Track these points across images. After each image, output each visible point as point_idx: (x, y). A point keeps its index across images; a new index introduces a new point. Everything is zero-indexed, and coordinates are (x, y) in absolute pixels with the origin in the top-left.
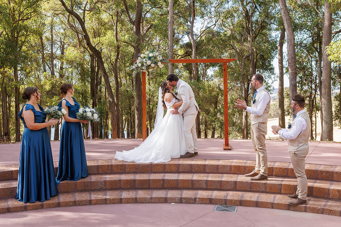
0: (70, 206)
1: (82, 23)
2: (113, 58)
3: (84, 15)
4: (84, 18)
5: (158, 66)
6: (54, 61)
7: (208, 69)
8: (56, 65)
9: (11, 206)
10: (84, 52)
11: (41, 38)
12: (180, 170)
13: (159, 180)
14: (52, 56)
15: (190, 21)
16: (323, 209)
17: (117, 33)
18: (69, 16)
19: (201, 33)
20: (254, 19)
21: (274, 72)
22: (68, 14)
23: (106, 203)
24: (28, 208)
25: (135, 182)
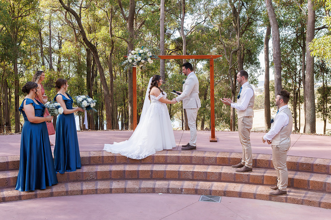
0: (62, 195)
1: (78, 19)
3: (80, 12)
4: (80, 15)
5: (148, 62)
6: (53, 55)
7: (198, 62)
8: (54, 59)
9: (6, 196)
10: (81, 46)
11: (40, 34)
12: (168, 161)
13: (148, 171)
15: (180, 18)
16: (303, 200)
17: (111, 29)
18: (66, 13)
19: (192, 29)
20: (241, 15)
21: (260, 66)
22: (65, 10)
23: (97, 193)
24: (22, 198)
25: (124, 173)
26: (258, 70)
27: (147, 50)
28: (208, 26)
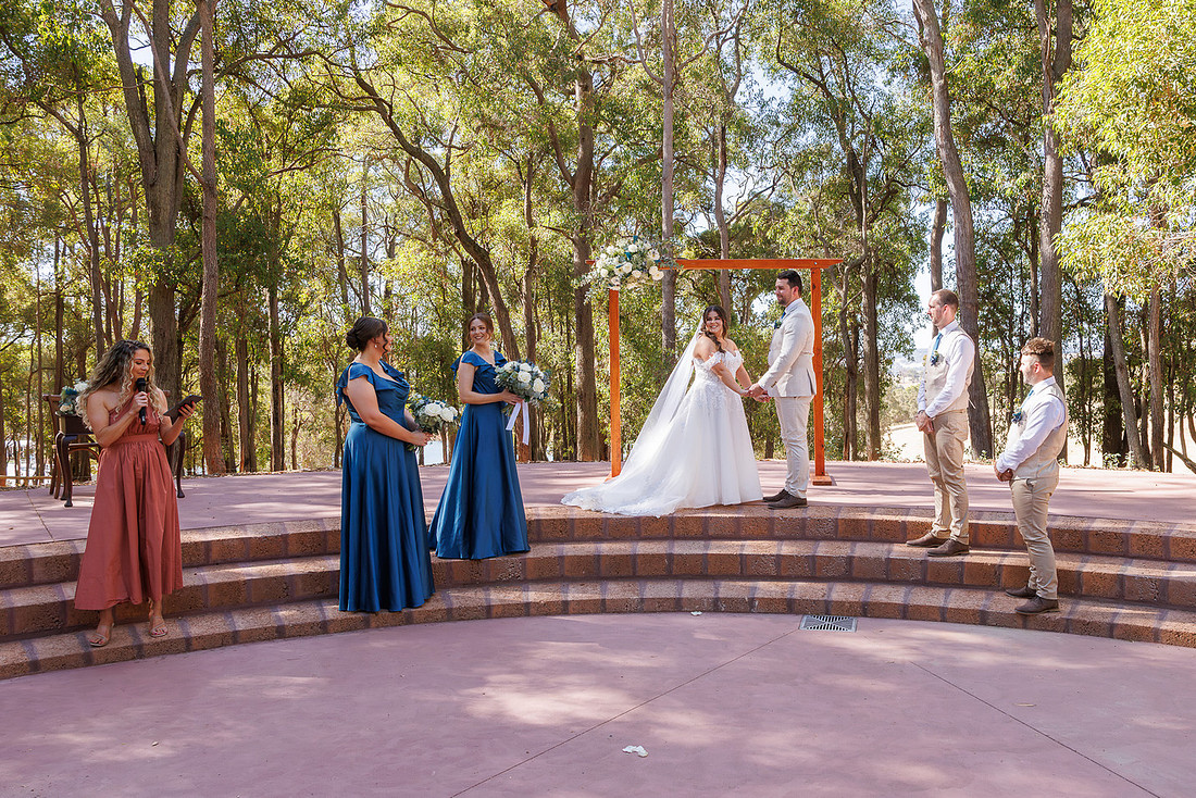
0: (437, 621)
1: (443, 179)
2: (520, 270)
3: (448, 158)
4: (448, 169)
5: (649, 275)
6: (369, 277)
7: (755, 297)
8: (372, 287)
9: (286, 623)
10: (447, 252)
11: (337, 219)
12: (711, 532)
13: (660, 556)
14: (365, 263)
15: (713, 177)
16: (1068, 620)
17: (529, 207)
18: (408, 163)
19: (739, 209)
20: (870, 173)
21: (920, 305)
22: (406, 156)
23: (528, 615)
24: (330, 627)
25: (598, 561)
26: (914, 316)
27: (648, 246)
28: (780, 200)
